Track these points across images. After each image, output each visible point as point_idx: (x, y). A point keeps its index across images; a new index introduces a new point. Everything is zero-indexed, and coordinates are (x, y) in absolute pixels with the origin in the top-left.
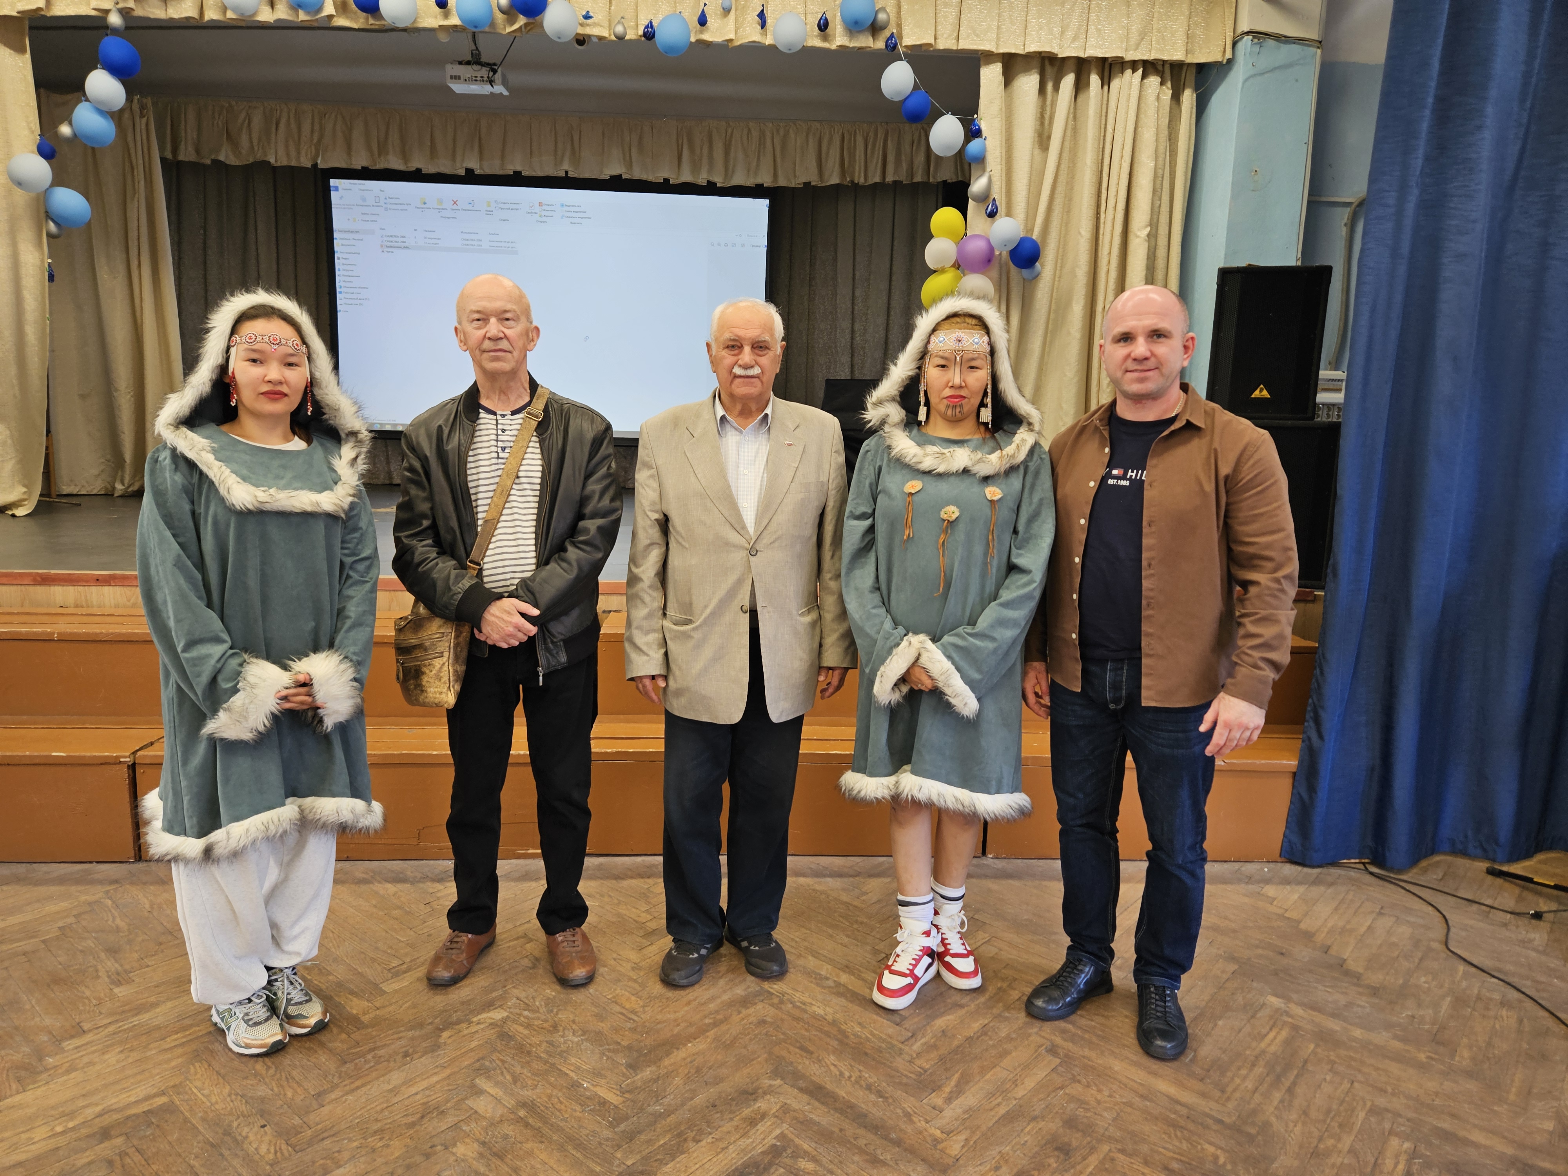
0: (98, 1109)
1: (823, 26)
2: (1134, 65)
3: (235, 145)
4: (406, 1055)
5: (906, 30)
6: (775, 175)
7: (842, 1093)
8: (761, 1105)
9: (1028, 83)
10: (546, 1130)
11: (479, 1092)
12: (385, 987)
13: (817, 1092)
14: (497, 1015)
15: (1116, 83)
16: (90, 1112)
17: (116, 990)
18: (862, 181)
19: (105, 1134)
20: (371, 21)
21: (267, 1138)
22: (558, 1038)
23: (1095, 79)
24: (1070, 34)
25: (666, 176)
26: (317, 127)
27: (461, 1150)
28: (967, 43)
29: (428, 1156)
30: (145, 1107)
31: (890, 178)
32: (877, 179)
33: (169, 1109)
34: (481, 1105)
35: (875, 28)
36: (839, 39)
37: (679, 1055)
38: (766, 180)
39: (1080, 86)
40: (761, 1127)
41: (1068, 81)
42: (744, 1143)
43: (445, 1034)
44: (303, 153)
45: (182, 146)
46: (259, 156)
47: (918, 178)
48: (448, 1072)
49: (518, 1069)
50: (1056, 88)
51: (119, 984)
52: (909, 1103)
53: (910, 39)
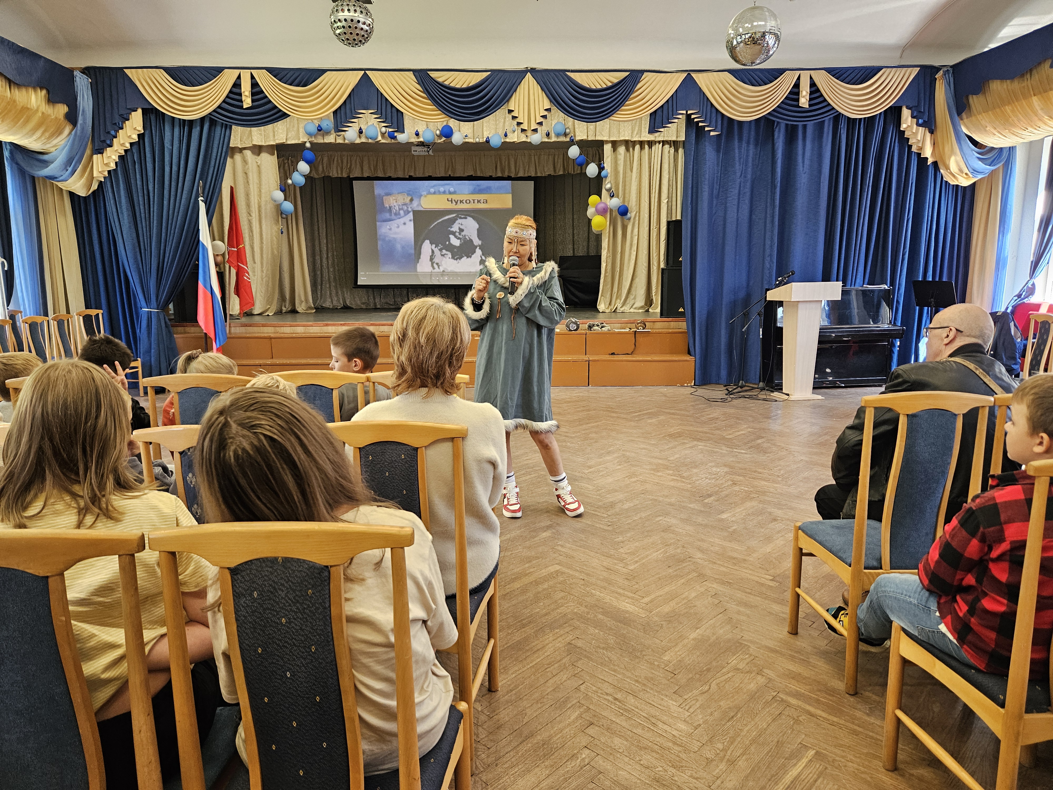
1: (548, 135)
2: (659, 142)
5: (577, 134)
6: (536, 173)
9: (622, 150)
15: (653, 148)
20: (393, 141)
23: (646, 146)
24: (635, 132)
25: (490, 174)
26: (349, 161)
28: (599, 138)
35: (565, 135)
36: (553, 139)
38: (533, 174)
39: (642, 148)
41: (637, 147)
44: (343, 172)
50: (634, 149)
53: (578, 138)
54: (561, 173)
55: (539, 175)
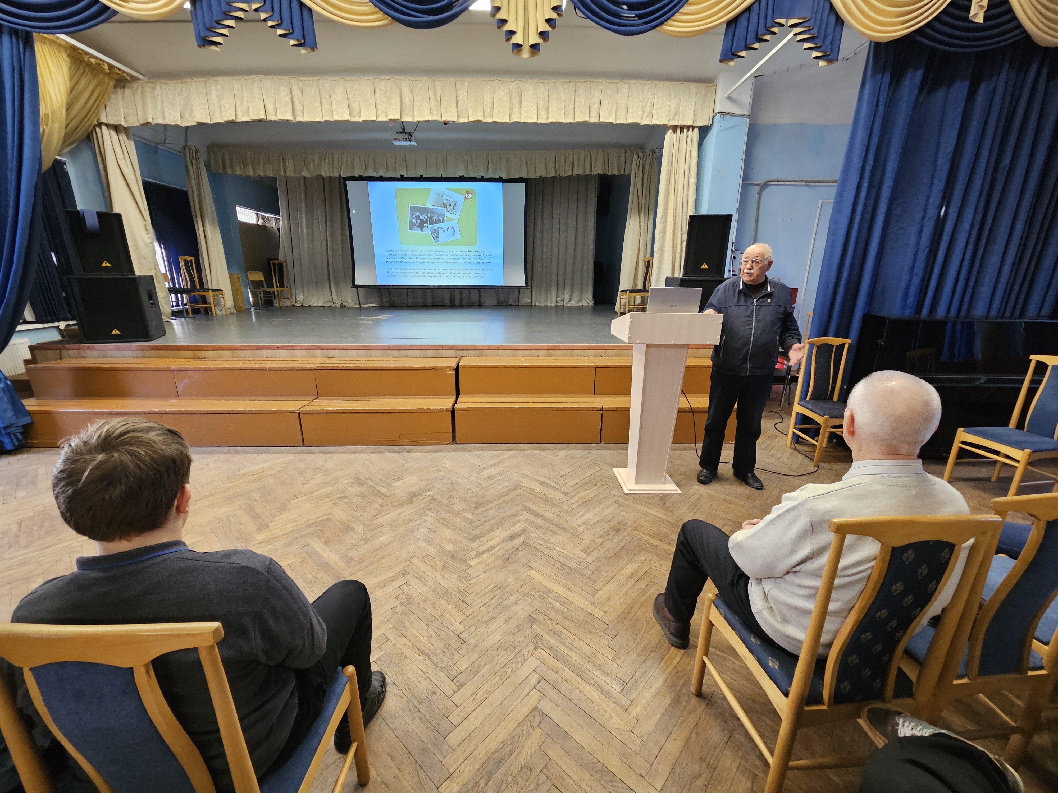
0: (306, 520)
3: (308, 169)
4: (402, 505)
6: (528, 174)
7: (545, 515)
8: (519, 518)
10: (449, 525)
11: (427, 515)
12: (393, 485)
13: (538, 515)
14: (430, 493)
16: (303, 520)
17: (305, 486)
18: (563, 175)
19: (309, 526)
21: (360, 528)
22: (452, 500)
25: (483, 175)
26: (340, 159)
27: (422, 530)
29: (412, 532)
30: (321, 519)
31: (575, 173)
32: (570, 174)
33: (328, 519)
34: (427, 518)
37: (492, 505)
38: (524, 176)
40: (518, 524)
42: (513, 528)
43: (414, 499)
44: (335, 171)
45: (288, 171)
46: (318, 173)
47: (587, 173)
48: (416, 509)
49: (439, 509)
51: (305, 484)
52: (568, 518)
54: (552, 174)
55: (531, 175)
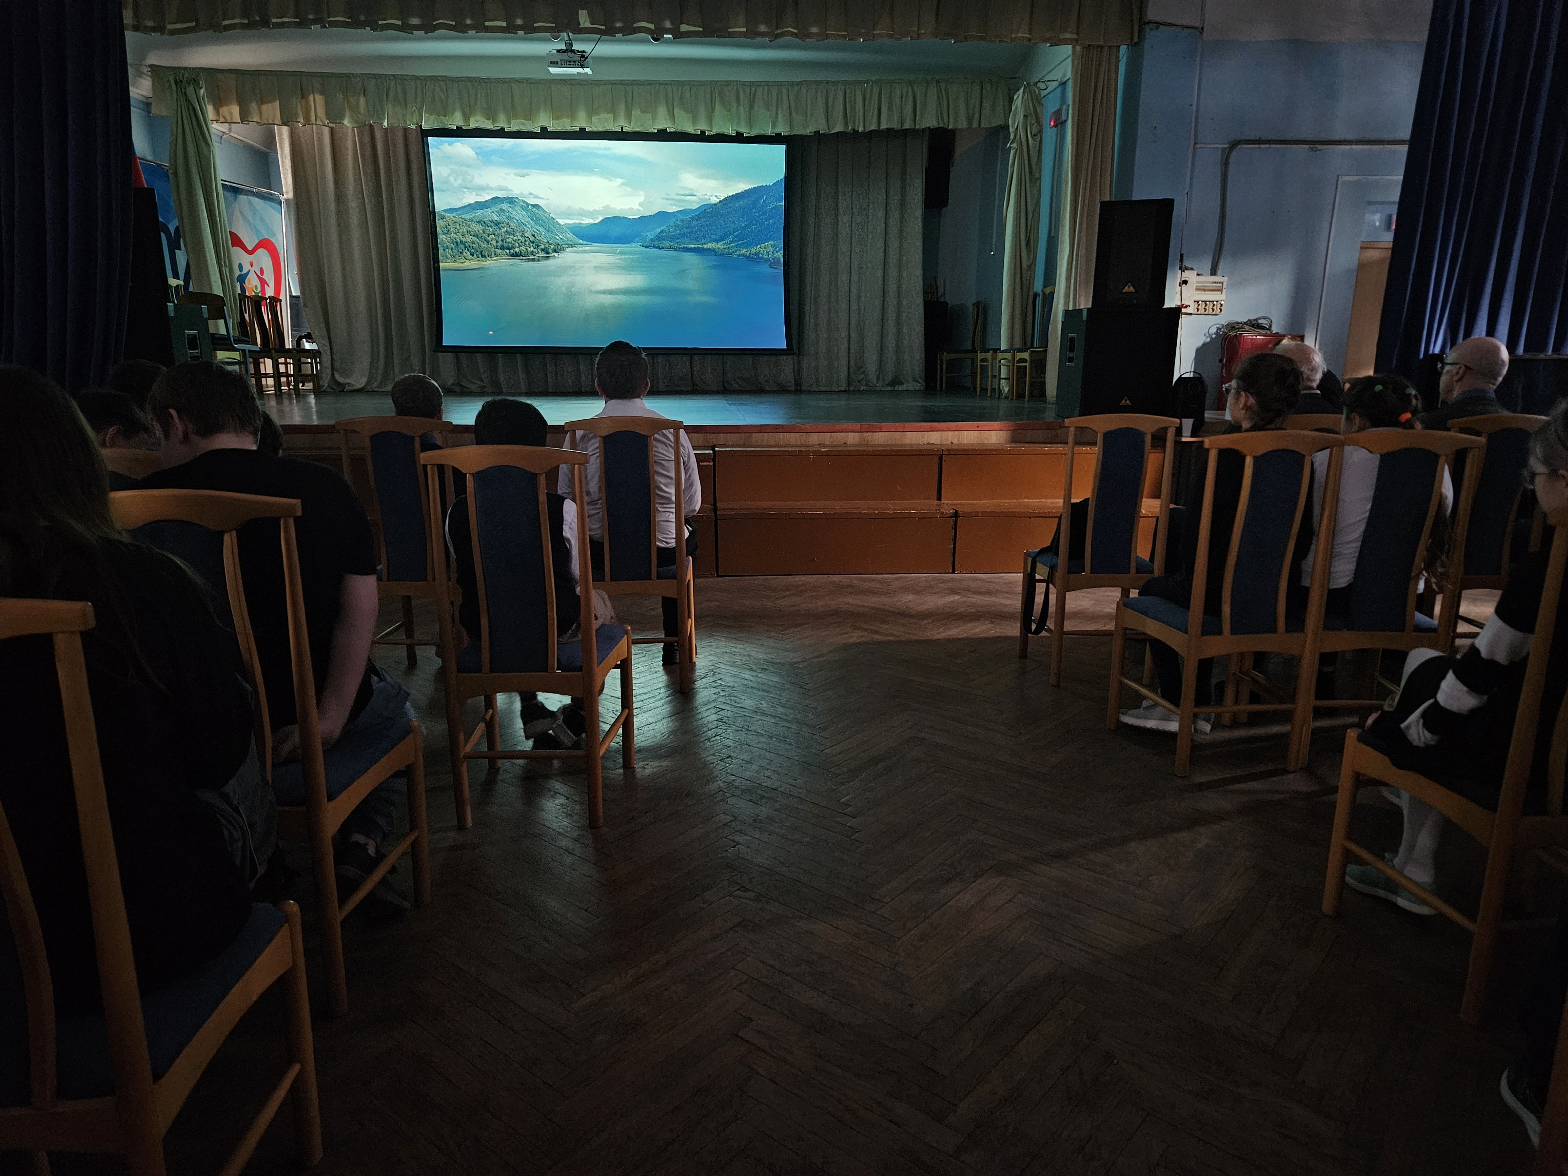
6: (791, 126)
25: (704, 128)
26: (419, 95)
32: (874, 127)
38: (783, 130)
44: (410, 117)
54: (839, 128)
55: (799, 131)
